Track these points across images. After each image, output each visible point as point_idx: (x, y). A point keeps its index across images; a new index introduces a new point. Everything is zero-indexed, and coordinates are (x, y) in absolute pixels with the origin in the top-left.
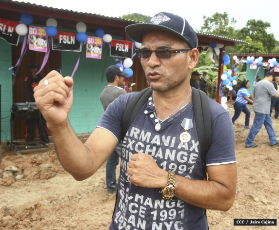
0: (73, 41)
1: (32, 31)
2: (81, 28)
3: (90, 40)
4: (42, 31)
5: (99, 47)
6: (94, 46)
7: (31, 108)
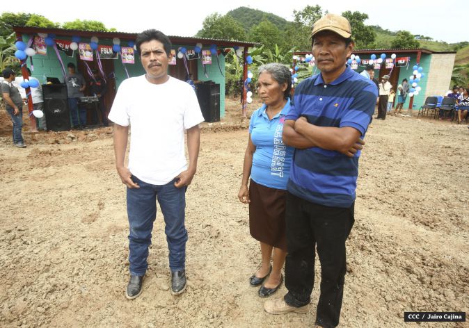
0: (111, 51)
1: (81, 46)
2: (117, 42)
3: (124, 50)
4: (88, 46)
5: (132, 54)
6: (128, 54)
7: (90, 100)
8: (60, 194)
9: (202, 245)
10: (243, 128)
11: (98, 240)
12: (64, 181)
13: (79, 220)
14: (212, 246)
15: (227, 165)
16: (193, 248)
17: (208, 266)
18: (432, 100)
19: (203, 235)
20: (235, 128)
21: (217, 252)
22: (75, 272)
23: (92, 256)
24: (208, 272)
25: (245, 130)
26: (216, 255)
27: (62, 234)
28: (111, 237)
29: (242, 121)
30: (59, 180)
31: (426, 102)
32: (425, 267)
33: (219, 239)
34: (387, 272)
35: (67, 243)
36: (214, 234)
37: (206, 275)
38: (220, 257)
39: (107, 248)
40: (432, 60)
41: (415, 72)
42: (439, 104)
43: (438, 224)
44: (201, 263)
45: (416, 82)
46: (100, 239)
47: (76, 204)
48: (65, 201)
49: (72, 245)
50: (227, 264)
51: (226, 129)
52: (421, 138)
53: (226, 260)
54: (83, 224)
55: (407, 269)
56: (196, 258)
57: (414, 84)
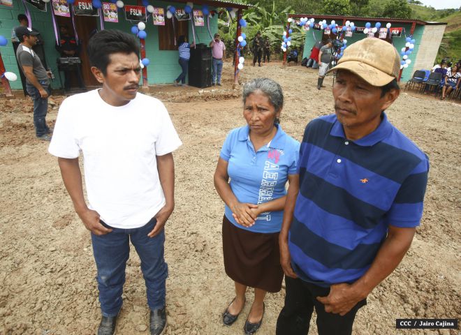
0: (90, 6)
3: (106, 6)
5: (115, 12)
6: (110, 11)
7: (71, 62)
8: (31, 185)
9: (187, 260)
10: (234, 97)
11: (69, 255)
12: (37, 165)
13: (50, 223)
14: (197, 263)
15: (216, 146)
16: (176, 266)
17: (193, 292)
18: (420, 74)
19: (188, 246)
20: (226, 97)
21: (202, 271)
22: (38, 306)
23: (60, 280)
24: (192, 301)
25: (236, 99)
26: (201, 276)
27: (29, 245)
28: (85, 249)
29: (234, 88)
30: (32, 164)
31: (414, 76)
32: (419, 292)
33: (205, 254)
34: (381, 300)
35: (33, 259)
36: (200, 247)
37: (189, 305)
38: (205, 278)
39: (79, 268)
40: (424, 32)
41: (408, 44)
42: (426, 79)
43: (430, 232)
44: (185, 288)
45: (408, 55)
46: (72, 253)
47: (48, 201)
48: (36, 195)
49: (38, 263)
50: (213, 288)
51: (217, 98)
52: (409, 117)
53: (211, 283)
54: (54, 229)
55: (401, 296)
56: (179, 280)
57: (405, 57)
